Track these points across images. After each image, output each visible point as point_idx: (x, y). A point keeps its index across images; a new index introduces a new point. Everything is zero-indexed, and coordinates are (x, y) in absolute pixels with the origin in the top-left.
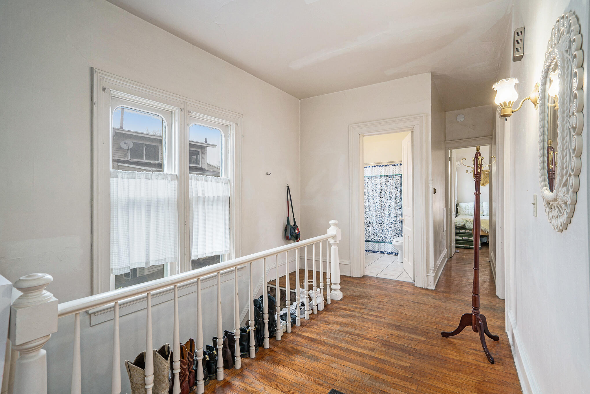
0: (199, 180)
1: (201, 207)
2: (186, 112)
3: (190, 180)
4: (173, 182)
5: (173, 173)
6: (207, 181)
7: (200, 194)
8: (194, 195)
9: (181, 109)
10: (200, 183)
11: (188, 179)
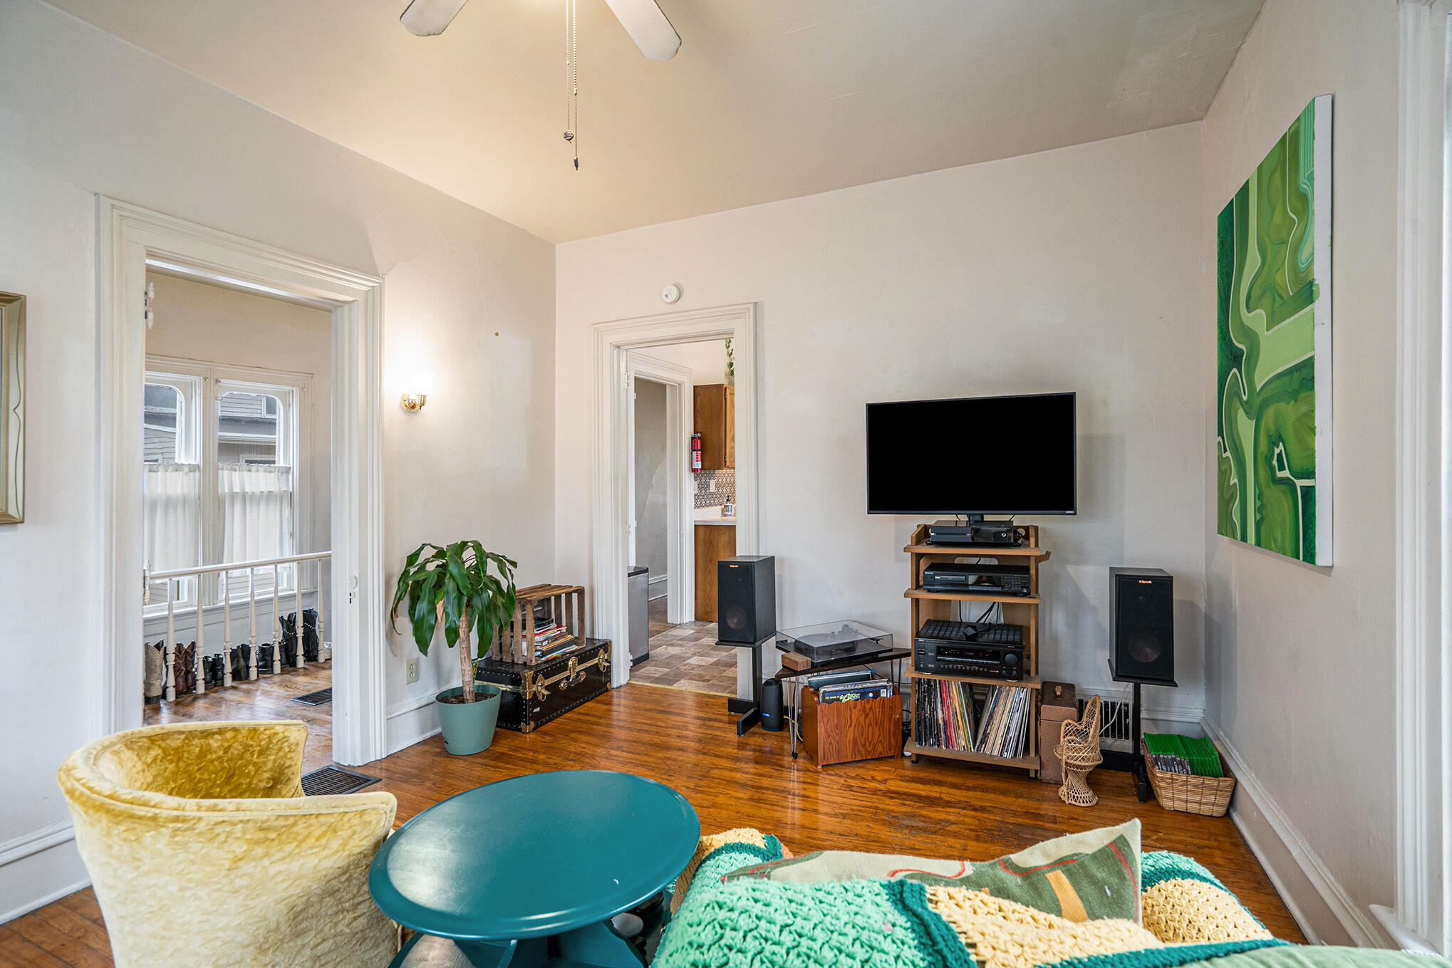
0: (235, 471)
1: (238, 508)
2: (213, 382)
3: (220, 472)
4: (192, 474)
5: (193, 463)
6: (250, 471)
7: (237, 489)
8: (226, 491)
9: (205, 378)
10: (236, 475)
11: (217, 469)
